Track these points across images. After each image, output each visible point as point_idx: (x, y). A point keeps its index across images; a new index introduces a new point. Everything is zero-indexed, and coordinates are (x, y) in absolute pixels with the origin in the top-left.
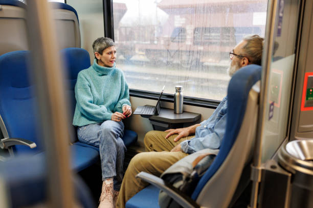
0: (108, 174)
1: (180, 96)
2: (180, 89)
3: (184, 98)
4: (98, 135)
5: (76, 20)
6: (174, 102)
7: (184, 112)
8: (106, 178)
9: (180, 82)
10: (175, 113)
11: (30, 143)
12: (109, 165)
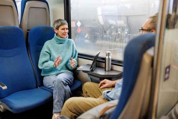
0: (57, 110)
1: (109, 59)
2: (109, 54)
3: (112, 60)
4: (53, 83)
5: (47, 8)
6: (105, 62)
7: (112, 70)
8: (55, 112)
9: (110, 49)
10: (105, 70)
11: (3, 86)
12: (58, 103)
